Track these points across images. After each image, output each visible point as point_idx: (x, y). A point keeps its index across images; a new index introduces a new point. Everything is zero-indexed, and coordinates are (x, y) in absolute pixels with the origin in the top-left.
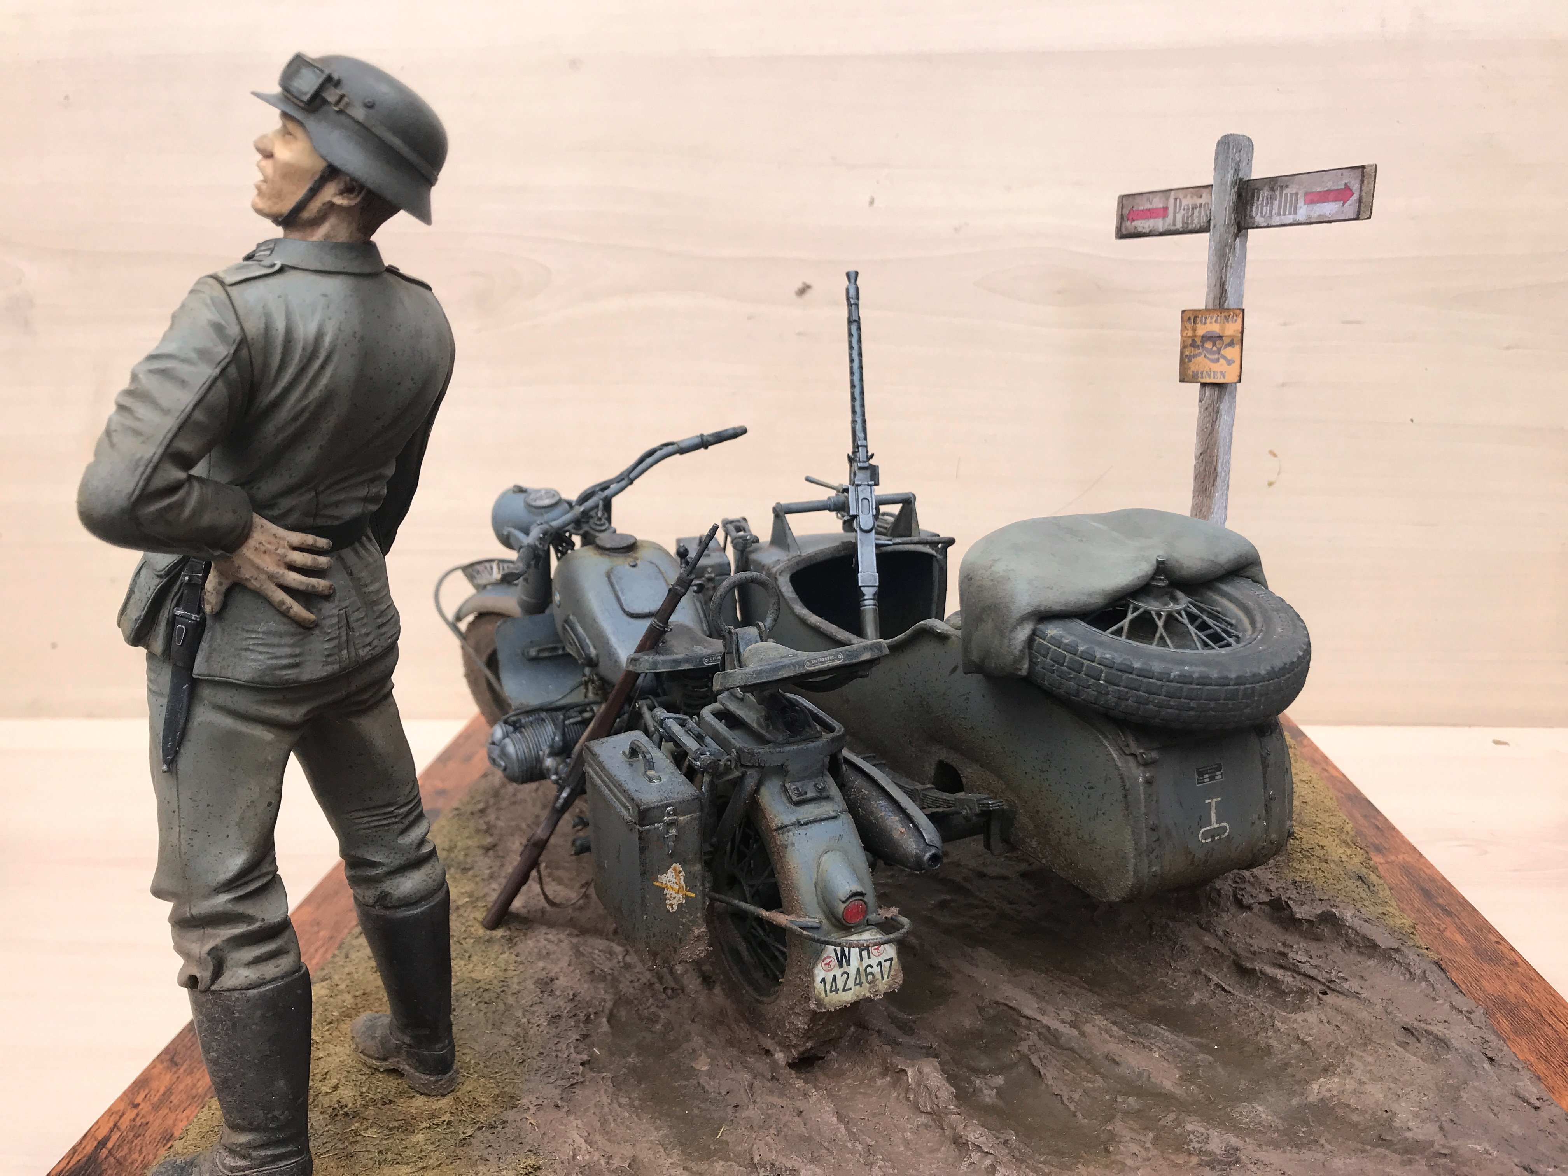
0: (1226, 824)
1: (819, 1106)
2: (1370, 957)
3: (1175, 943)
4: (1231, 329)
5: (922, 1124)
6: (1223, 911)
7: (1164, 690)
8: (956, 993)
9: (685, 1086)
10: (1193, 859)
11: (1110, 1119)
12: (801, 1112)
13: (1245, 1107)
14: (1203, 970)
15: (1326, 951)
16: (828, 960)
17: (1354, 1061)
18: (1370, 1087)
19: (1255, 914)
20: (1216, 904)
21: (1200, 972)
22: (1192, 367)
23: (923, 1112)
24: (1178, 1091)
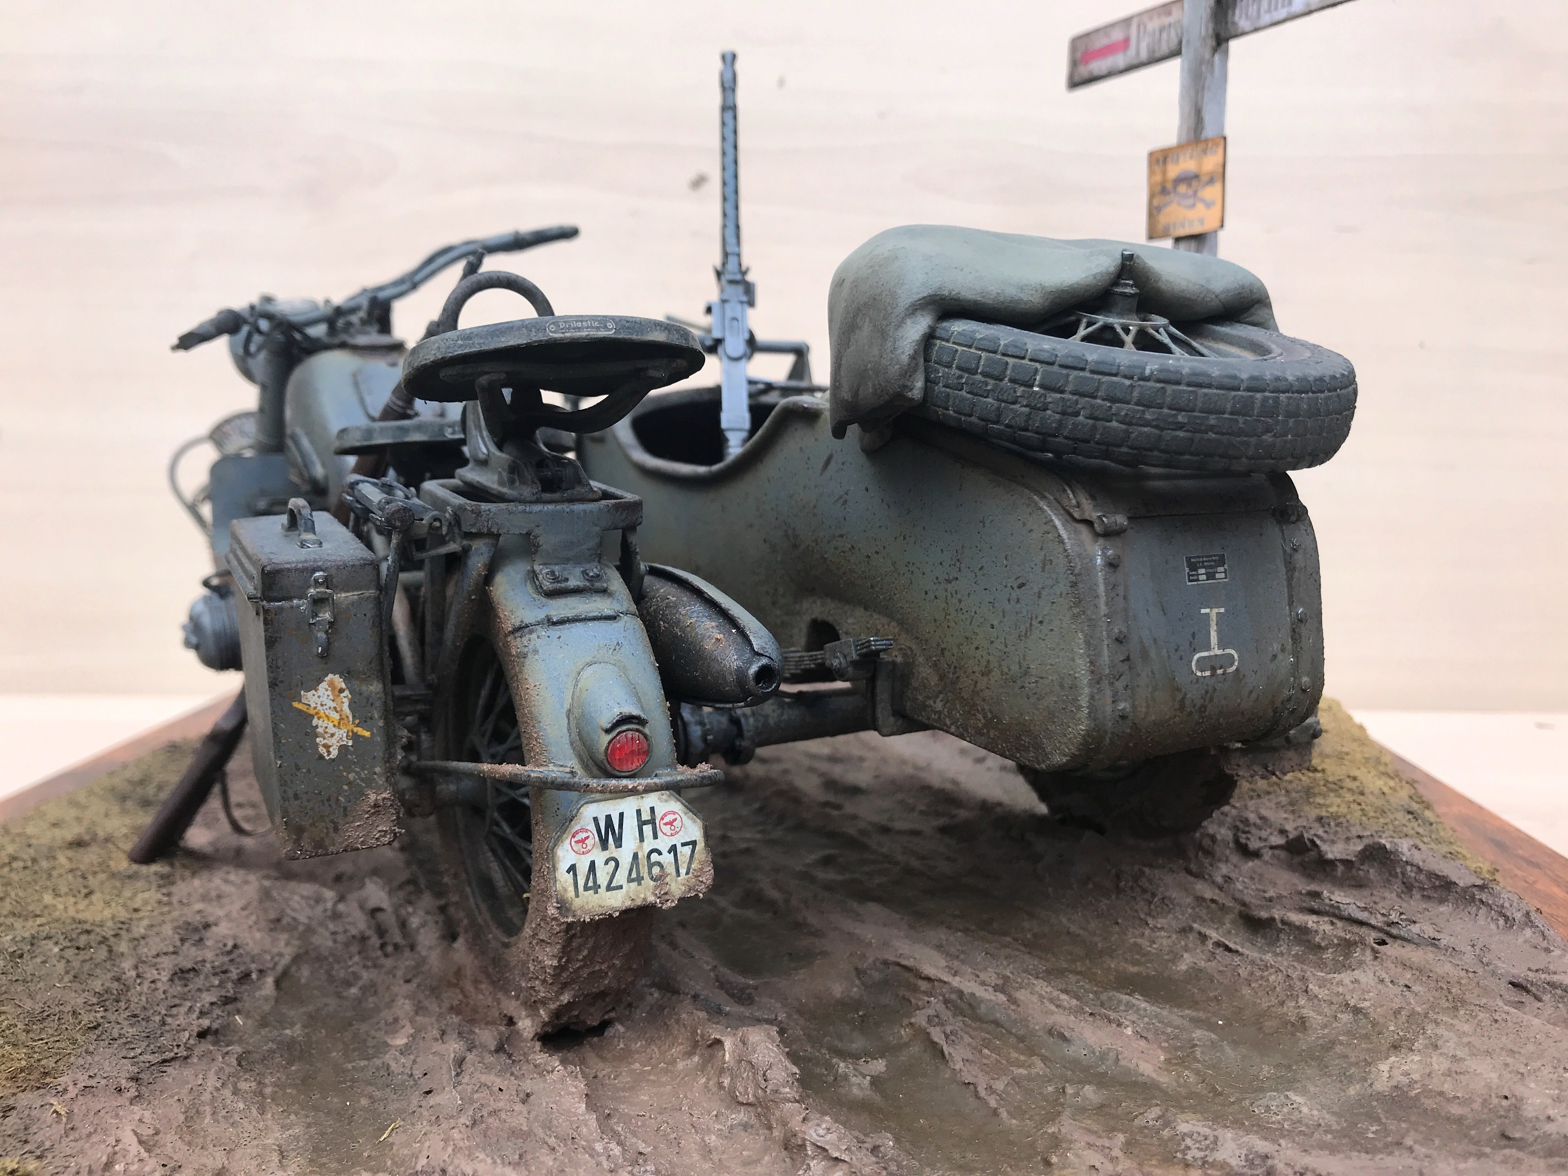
0: (1233, 652)
1: (559, 1086)
2: (1442, 901)
3: (1154, 895)
4: (1210, 163)
5: (740, 1124)
6: (1220, 860)
7: (1136, 394)
8: (824, 954)
9: (363, 1069)
10: (1184, 698)
11: (1053, 1117)
12: (528, 1095)
13: (1272, 1099)
14: (1195, 926)
15: (1374, 898)
16: (583, 835)
17: (1440, 1031)
18: (1472, 1064)
19: (1266, 863)
20: (1209, 853)
21: (1191, 929)
22: (1163, 219)
23: (743, 1104)
24: (1164, 1079)
